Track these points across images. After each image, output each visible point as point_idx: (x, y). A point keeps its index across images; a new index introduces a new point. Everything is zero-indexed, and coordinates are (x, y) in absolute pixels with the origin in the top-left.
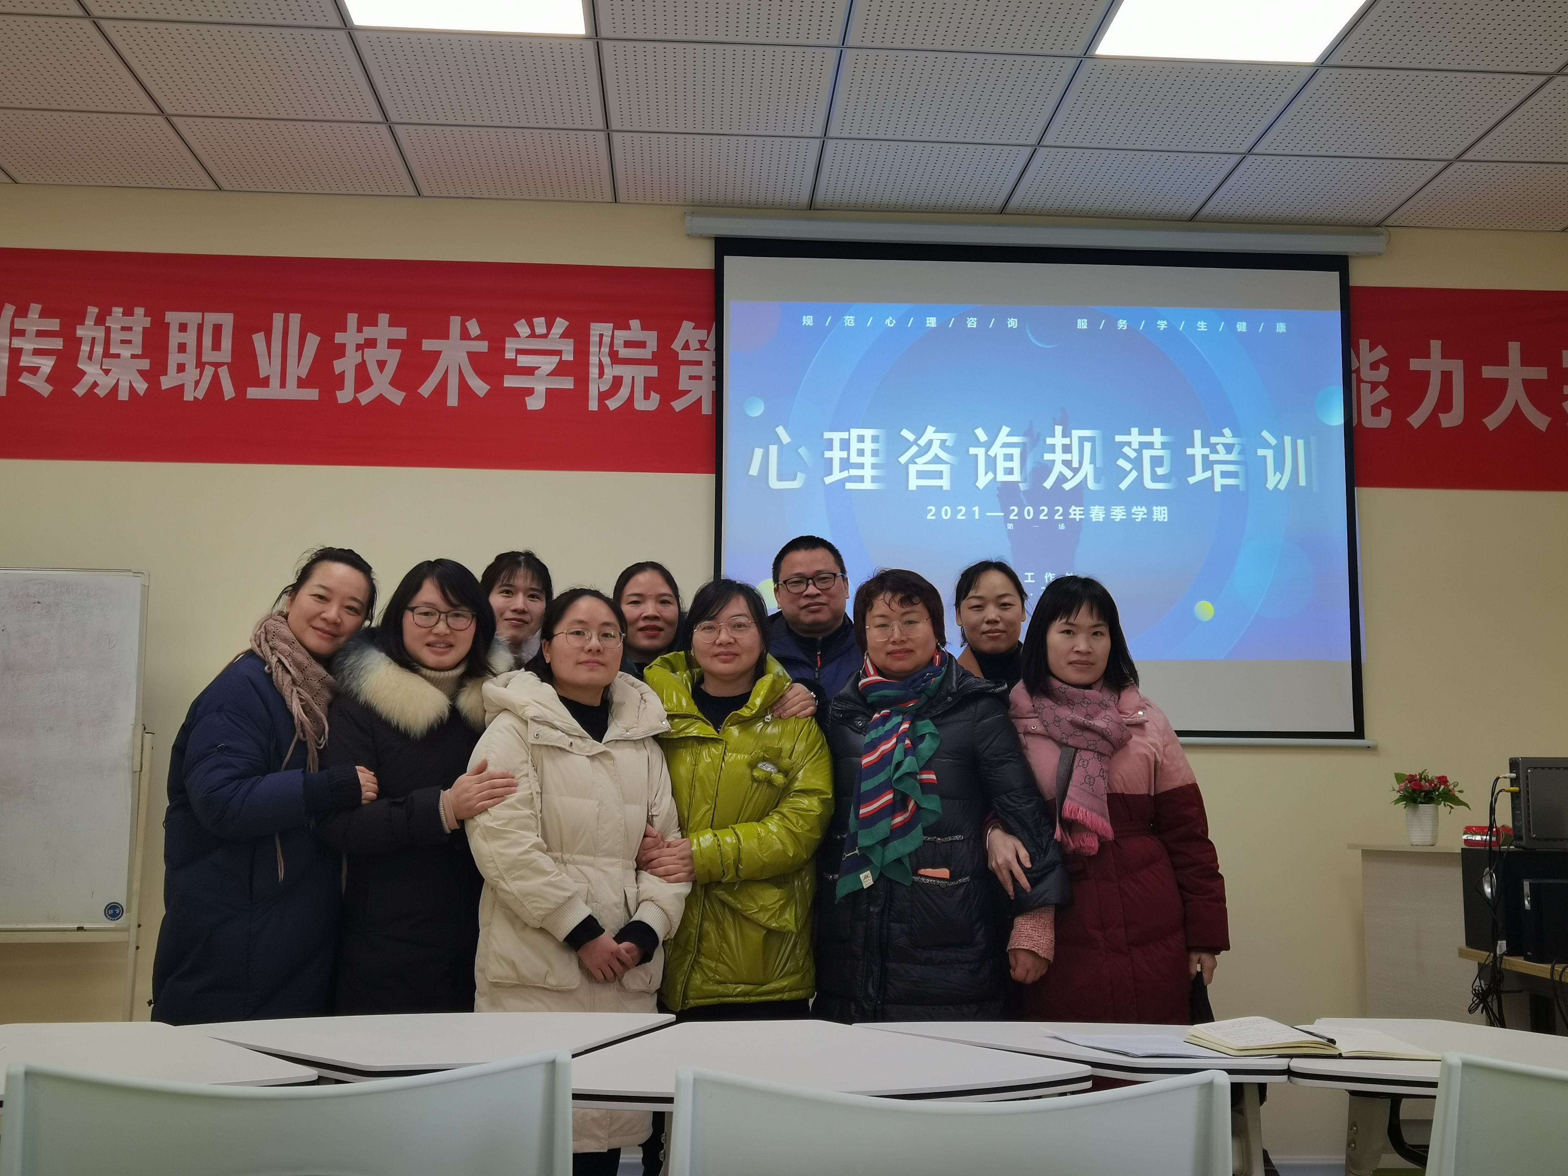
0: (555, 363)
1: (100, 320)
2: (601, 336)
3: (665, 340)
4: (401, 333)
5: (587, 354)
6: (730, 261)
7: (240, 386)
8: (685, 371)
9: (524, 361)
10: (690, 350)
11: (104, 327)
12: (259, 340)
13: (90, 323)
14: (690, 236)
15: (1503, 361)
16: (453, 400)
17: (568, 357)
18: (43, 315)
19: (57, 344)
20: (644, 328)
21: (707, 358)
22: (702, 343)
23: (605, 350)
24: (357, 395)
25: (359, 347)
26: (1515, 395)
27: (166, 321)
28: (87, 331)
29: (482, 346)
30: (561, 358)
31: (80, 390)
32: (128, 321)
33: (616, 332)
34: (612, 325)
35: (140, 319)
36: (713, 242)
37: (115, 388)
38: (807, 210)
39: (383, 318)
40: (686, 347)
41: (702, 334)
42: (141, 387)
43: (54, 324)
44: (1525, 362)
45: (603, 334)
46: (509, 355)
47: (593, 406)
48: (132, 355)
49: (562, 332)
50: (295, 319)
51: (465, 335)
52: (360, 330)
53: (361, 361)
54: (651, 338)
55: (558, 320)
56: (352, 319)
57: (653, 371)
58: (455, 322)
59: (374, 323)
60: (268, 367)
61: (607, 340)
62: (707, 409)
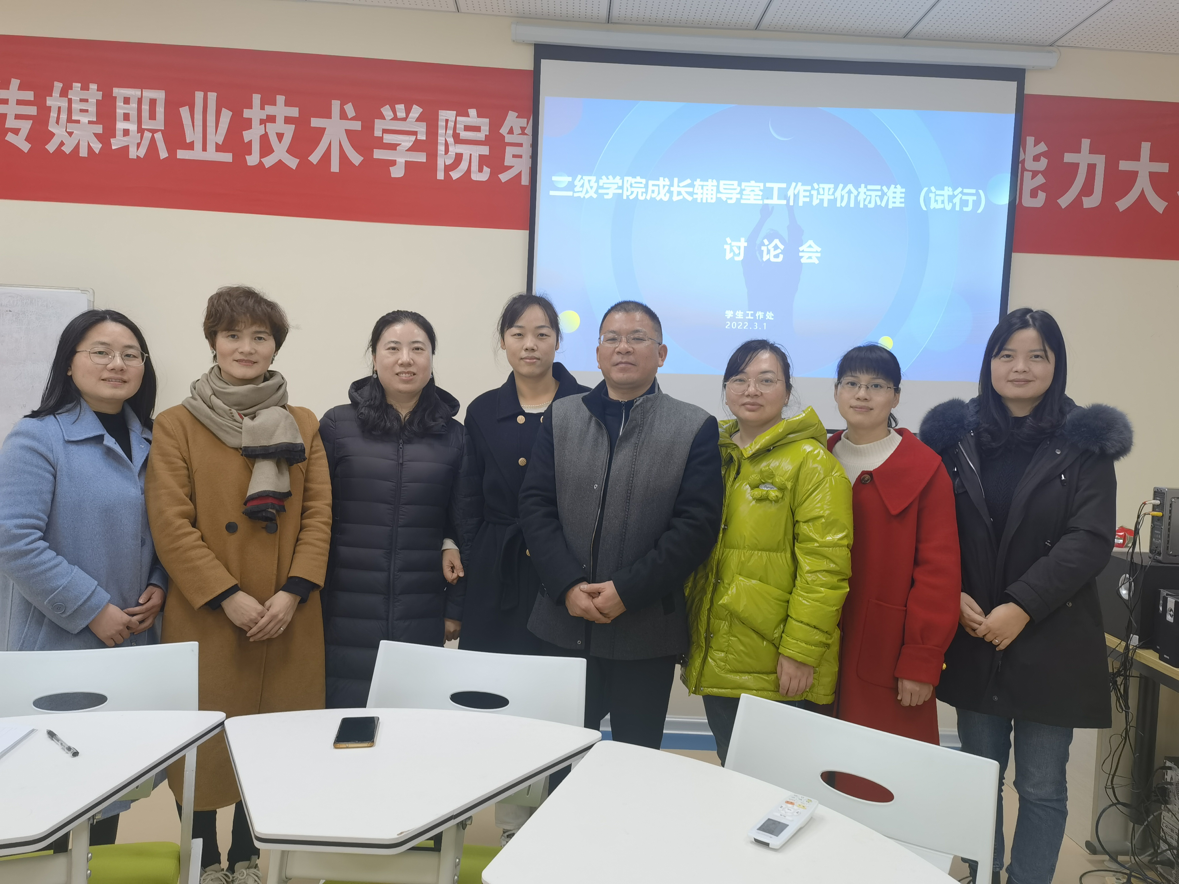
0: (412, 141)
1: (64, 93)
2: (447, 121)
3: (495, 126)
4: (294, 112)
5: (436, 134)
6: (544, 63)
7: (172, 150)
8: (510, 151)
9: (388, 138)
10: (513, 134)
11: (67, 98)
12: (184, 112)
13: (57, 95)
14: (516, 42)
15: (1136, 157)
16: (335, 167)
17: (422, 137)
18: (21, 88)
19: (32, 111)
20: (479, 116)
21: (527, 141)
22: (523, 129)
23: (450, 132)
24: (261, 159)
25: (262, 122)
26: (1143, 184)
27: (114, 95)
28: (54, 101)
29: (357, 126)
30: (416, 137)
31: (51, 147)
32: (84, 95)
33: (458, 118)
34: (455, 112)
35: (94, 93)
36: (532, 48)
37: (77, 147)
38: (606, 23)
39: (281, 99)
40: (511, 132)
41: (523, 122)
42: (97, 147)
43: (29, 95)
44: (1152, 159)
45: (448, 120)
46: (378, 133)
47: (441, 176)
48: (88, 121)
49: (417, 116)
50: (212, 96)
51: (343, 116)
52: (262, 108)
53: (264, 133)
54: (484, 123)
55: (415, 106)
56: (256, 99)
57: (485, 150)
58: (336, 105)
59: (274, 103)
60: (192, 134)
61: (451, 124)
62: (525, 181)
